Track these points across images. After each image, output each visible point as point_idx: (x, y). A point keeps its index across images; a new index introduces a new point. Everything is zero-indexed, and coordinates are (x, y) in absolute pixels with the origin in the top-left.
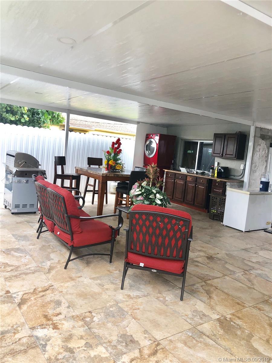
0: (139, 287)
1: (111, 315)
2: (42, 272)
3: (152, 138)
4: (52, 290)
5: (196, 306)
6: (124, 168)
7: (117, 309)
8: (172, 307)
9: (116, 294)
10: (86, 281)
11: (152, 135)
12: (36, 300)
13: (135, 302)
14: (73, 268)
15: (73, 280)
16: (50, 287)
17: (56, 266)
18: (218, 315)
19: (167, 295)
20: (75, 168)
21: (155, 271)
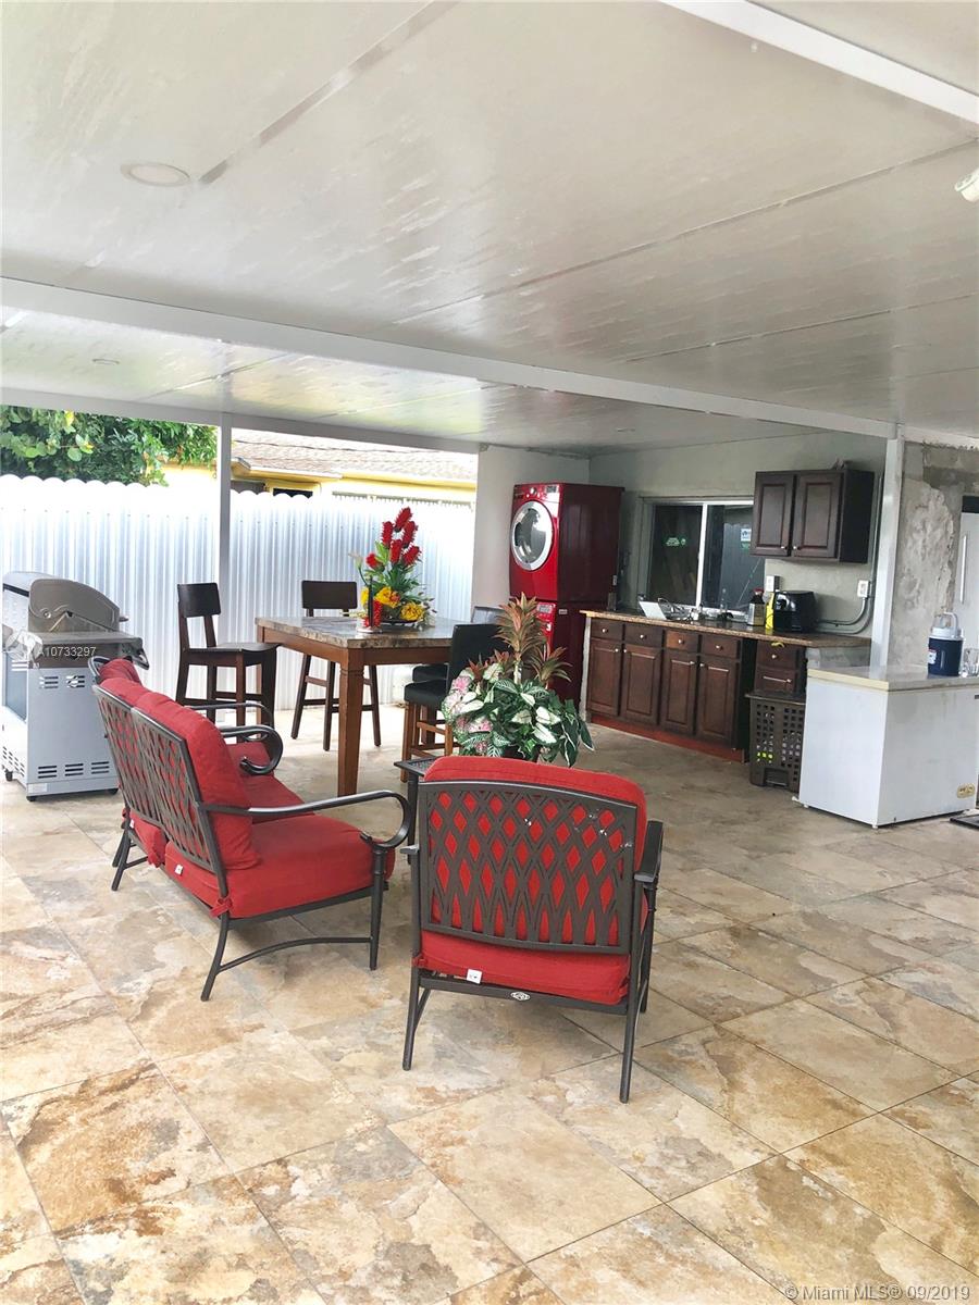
0: (471, 1056)
1: (358, 1168)
2: (120, 1014)
3: (534, 499)
4: (151, 1081)
5: (676, 1120)
6: (432, 613)
7: (382, 1143)
8: (586, 1129)
9: (385, 1087)
10: (277, 1040)
11: (535, 490)
12: (87, 1123)
13: (450, 1114)
14: (232, 996)
15: (230, 1040)
16: (144, 1070)
17: (173, 990)
18: (757, 1150)
19: (570, 1083)
20: (256, 623)
21: (524, 996)
